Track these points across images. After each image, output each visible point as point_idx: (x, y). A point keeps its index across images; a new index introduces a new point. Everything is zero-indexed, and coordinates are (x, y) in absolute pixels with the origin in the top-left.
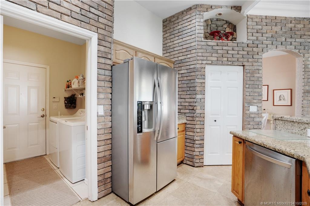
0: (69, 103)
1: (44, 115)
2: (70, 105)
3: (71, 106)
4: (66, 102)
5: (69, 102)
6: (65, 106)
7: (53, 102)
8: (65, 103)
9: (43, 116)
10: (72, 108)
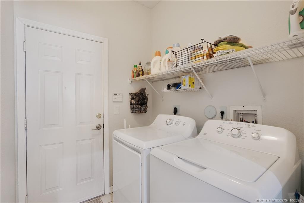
0: (138, 104)
1: (100, 125)
2: (140, 107)
3: (141, 109)
4: (133, 102)
5: (138, 101)
6: (132, 108)
7: (113, 101)
8: (131, 104)
9: (98, 128)
10: (142, 113)
